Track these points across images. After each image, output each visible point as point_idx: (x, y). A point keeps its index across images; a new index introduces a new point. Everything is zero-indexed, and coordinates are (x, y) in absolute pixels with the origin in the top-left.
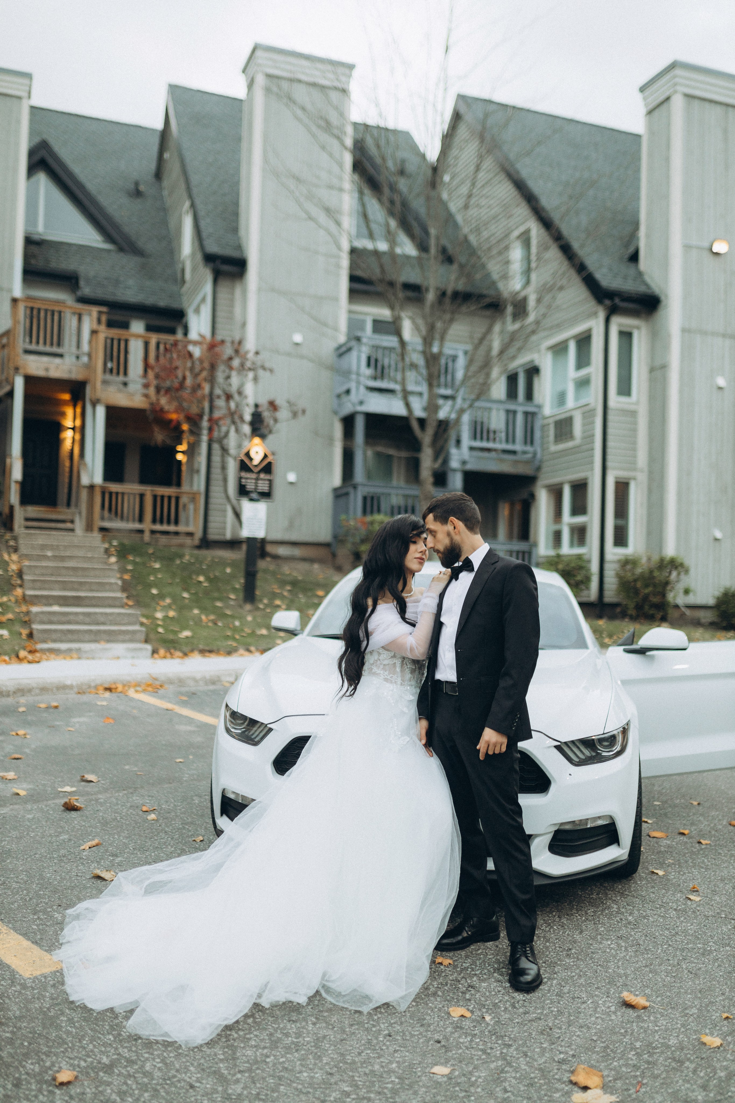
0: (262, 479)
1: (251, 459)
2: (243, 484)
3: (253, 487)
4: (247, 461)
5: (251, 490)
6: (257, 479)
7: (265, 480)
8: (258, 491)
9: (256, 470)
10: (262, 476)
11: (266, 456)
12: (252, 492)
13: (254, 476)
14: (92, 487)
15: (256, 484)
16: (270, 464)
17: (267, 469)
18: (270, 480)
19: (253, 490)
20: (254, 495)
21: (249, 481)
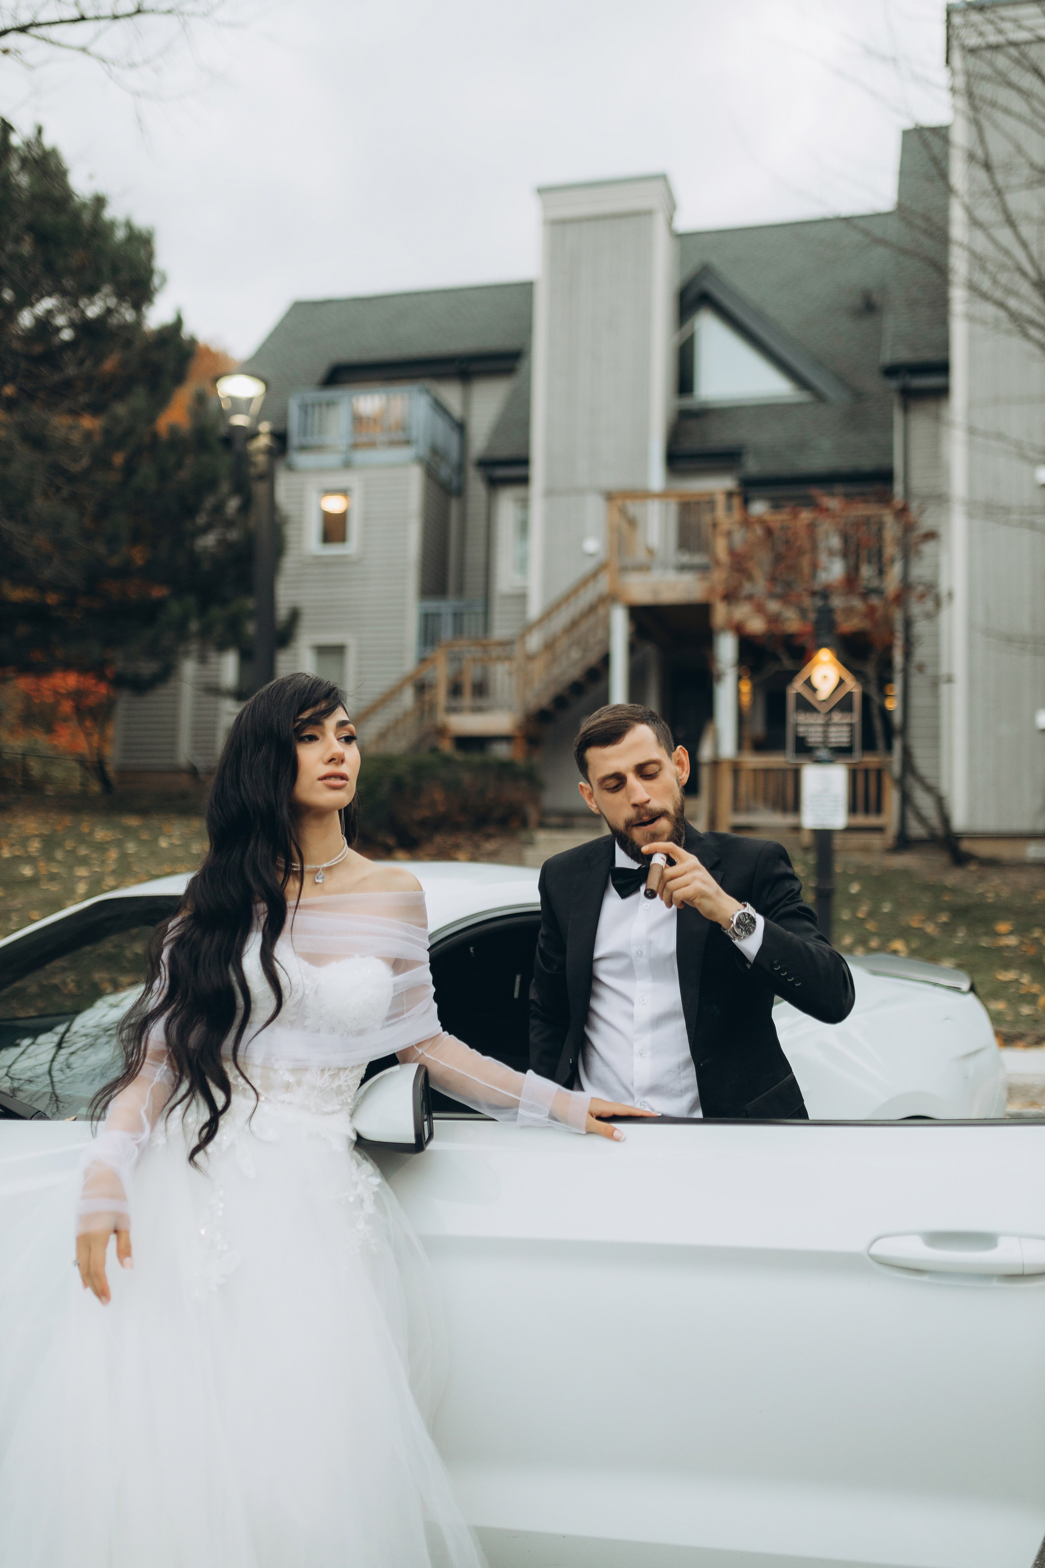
0: (836, 725)
1: (814, 690)
2: (801, 735)
3: (820, 740)
4: (807, 694)
5: (816, 745)
6: (827, 725)
7: (842, 725)
8: (831, 745)
9: (823, 709)
10: (837, 717)
11: (841, 682)
12: (817, 748)
13: (819, 719)
14: (716, 763)
15: (825, 734)
16: (850, 695)
17: (844, 705)
18: (851, 725)
19: (820, 745)
20: (823, 754)
21: (812, 729)
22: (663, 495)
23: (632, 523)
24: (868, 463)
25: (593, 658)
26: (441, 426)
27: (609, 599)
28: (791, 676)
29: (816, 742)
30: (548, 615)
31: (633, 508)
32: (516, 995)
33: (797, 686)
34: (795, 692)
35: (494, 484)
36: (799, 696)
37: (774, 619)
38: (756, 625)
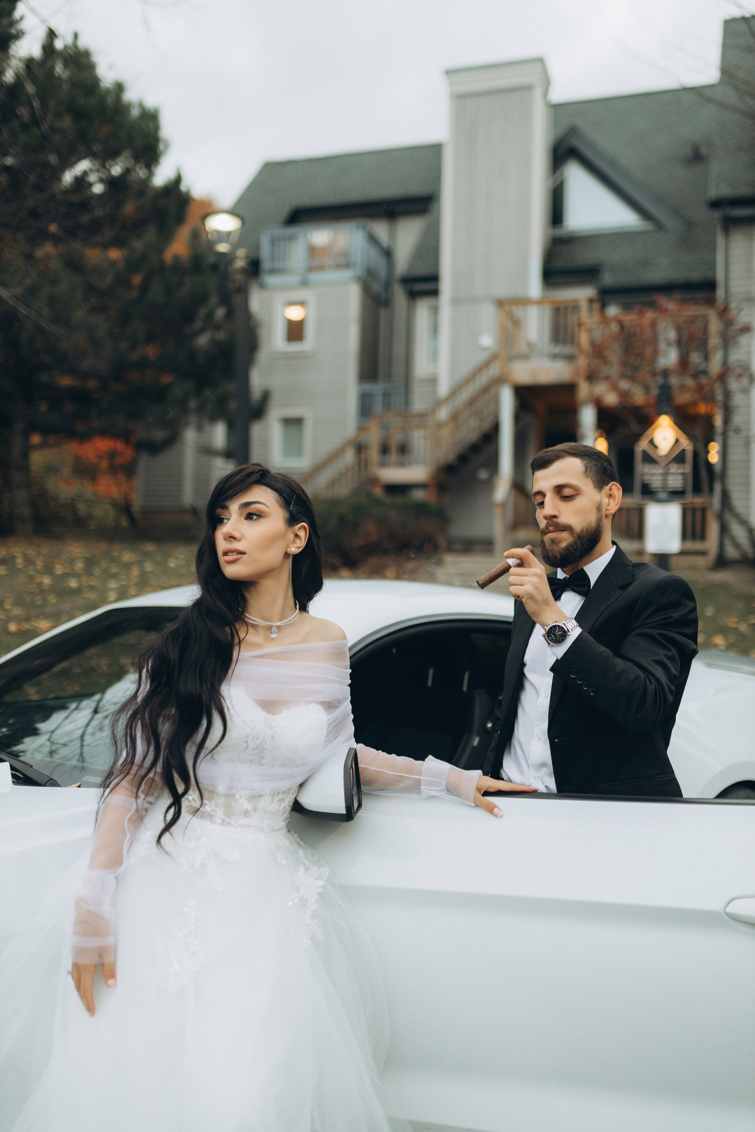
0: (673, 474)
1: (656, 447)
2: (646, 482)
3: (660, 485)
4: (650, 451)
5: (657, 490)
6: (666, 474)
7: (678, 474)
8: (668, 489)
9: (663, 462)
10: (674, 468)
11: (677, 441)
12: (658, 492)
13: (660, 470)
15: (665, 481)
16: (683, 451)
17: (680, 458)
18: (684, 474)
19: (660, 490)
20: (663, 495)
21: (654, 478)
22: (540, 302)
23: (517, 323)
24: (696, 275)
25: (487, 425)
26: (374, 254)
27: (499, 381)
28: (638, 437)
29: (657, 488)
30: (454, 392)
31: (518, 312)
32: (430, 683)
33: (643, 445)
34: (641, 449)
35: (414, 295)
36: (644, 453)
37: (624, 395)
38: (611, 399)
